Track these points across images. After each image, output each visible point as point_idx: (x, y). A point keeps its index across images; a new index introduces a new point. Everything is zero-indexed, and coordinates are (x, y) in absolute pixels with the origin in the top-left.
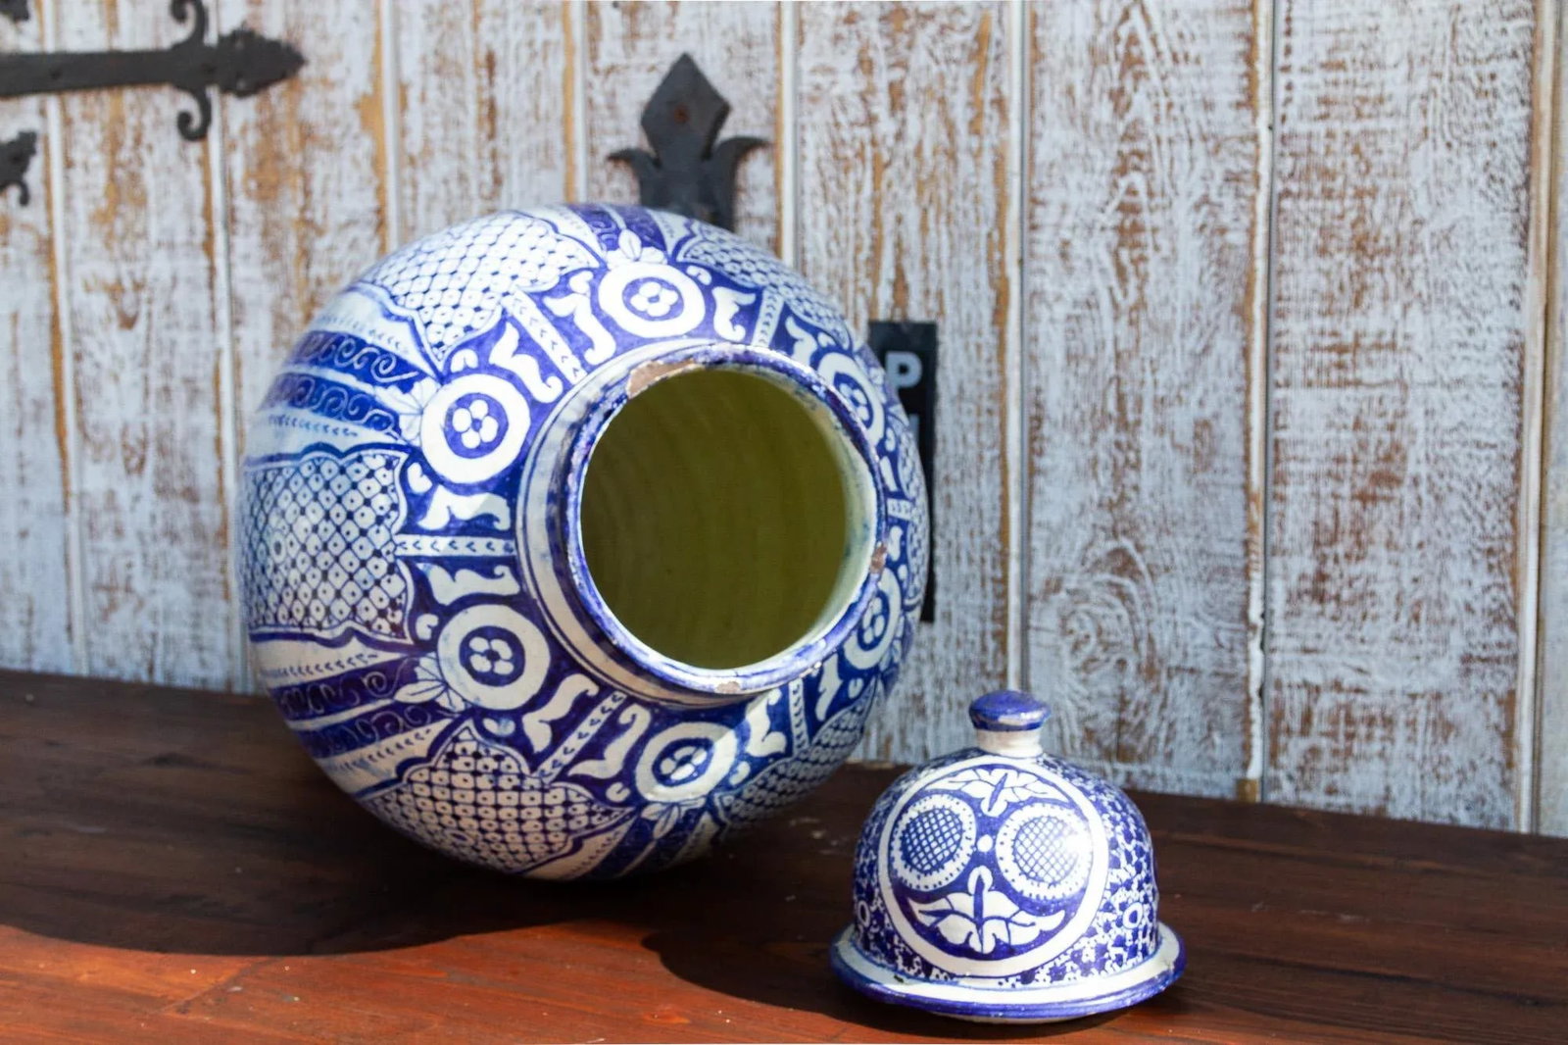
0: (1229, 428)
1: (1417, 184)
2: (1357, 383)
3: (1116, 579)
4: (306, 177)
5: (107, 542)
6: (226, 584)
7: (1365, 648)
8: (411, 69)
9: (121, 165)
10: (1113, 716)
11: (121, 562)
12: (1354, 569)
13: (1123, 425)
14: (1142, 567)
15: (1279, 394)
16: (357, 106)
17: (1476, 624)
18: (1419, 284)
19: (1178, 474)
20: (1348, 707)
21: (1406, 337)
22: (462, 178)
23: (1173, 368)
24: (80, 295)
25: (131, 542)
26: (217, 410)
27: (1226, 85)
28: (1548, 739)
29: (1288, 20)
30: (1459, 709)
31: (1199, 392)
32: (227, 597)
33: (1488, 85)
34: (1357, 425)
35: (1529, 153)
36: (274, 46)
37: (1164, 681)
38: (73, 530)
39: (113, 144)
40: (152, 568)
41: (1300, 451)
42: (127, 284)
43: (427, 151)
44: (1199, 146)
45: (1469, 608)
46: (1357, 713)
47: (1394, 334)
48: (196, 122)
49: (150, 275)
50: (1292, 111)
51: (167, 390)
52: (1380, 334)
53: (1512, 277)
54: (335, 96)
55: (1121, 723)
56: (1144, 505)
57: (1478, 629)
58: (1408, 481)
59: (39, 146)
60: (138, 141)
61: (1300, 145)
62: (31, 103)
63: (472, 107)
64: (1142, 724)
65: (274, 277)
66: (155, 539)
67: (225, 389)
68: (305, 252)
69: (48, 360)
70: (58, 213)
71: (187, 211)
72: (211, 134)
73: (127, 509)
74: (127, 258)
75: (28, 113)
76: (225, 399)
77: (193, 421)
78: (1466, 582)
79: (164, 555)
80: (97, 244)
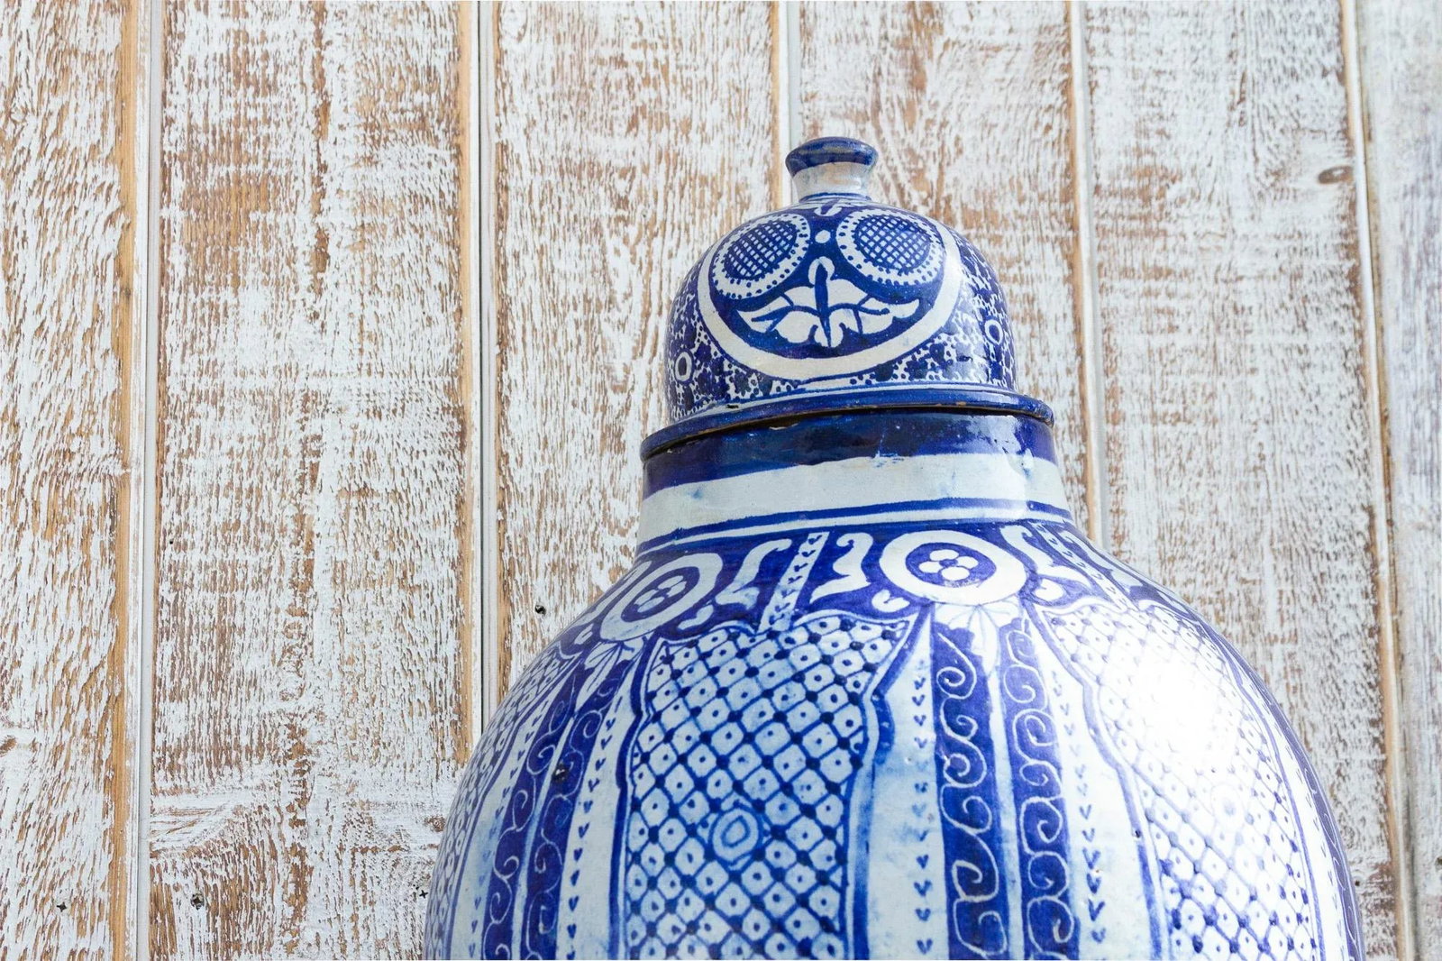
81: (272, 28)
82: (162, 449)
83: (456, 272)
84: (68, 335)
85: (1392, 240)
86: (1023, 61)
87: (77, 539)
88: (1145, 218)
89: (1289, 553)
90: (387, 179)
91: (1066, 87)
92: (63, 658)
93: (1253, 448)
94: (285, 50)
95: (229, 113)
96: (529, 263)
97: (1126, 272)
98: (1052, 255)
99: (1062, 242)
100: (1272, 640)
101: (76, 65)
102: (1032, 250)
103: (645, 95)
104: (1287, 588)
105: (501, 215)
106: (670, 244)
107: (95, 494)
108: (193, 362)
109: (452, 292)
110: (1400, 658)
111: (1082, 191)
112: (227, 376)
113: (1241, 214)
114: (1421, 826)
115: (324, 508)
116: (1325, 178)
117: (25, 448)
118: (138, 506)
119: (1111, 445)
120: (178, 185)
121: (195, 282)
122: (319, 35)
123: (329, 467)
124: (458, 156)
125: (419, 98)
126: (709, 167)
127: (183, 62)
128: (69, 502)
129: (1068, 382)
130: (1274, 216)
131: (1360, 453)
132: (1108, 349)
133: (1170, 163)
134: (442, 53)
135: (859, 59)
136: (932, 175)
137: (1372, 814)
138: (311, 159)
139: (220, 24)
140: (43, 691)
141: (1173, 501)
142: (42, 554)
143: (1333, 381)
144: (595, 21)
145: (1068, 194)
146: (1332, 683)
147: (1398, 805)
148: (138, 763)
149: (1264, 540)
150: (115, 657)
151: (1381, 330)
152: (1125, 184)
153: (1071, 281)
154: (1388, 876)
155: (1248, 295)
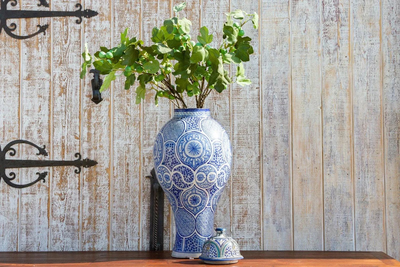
0: (228, 209)
1: (248, 182)
2: (242, 204)
4: (97, 179)
5: (56, 232)
6: (79, 237)
7: (244, 234)
8: (115, 165)
9: (63, 177)
11: (58, 235)
12: (242, 225)
14: (218, 226)
15: (234, 205)
16: (106, 169)
17: (256, 230)
18: (249, 193)
19: (222, 215)
21: (247, 198)
22: (123, 179)
23: (221, 202)
24: (54, 195)
25: (60, 232)
26: (79, 212)
28: (264, 242)
29: (234, 164)
30: (255, 240)
31: (224, 205)
32: (79, 239)
33: (255, 171)
34: (242, 208)
35: (260, 179)
36: (93, 161)
38: (49, 231)
39: (62, 174)
40: (64, 236)
41: (236, 211)
42: (63, 194)
43: (117, 176)
45: (255, 228)
46: (243, 241)
48: (78, 171)
49: (67, 193)
50: (234, 173)
51: (69, 209)
52: (245, 198)
53: (259, 192)
54: (102, 168)
56: (218, 219)
58: (248, 214)
59: (48, 174)
60: (66, 174)
61: (235, 177)
62: (47, 167)
63: (125, 170)
65: (90, 193)
66: (65, 231)
67: (80, 209)
68: (96, 189)
69: (47, 205)
70: (51, 184)
71: (75, 183)
72: (81, 173)
73: (60, 227)
74: (63, 190)
75: (46, 169)
76: (80, 210)
77: (74, 213)
78: (255, 225)
79: (67, 234)
80: (57, 188)
82: (143, 118)
84: (135, 108)
85: (264, 94)
87: (136, 126)
88: (238, 93)
89: (251, 126)
92: (135, 137)
93: (248, 116)
97: (235, 99)
98: (227, 97)
99: (229, 96)
100: (249, 135)
102: (225, 97)
104: (251, 129)
107: (138, 122)
108: (146, 110)
109: (169, 103)
110: (262, 136)
111: (231, 91)
112: (149, 111)
113: (248, 92)
114: (263, 152)
115: (158, 123)
116: (257, 88)
117: (132, 118)
118: (141, 123)
119: (233, 116)
121: (146, 103)
123: (158, 119)
128: (136, 123)
129: (229, 110)
130: (251, 92)
131: (259, 116)
132: (233, 106)
133: (240, 87)
137: (258, 151)
140: (134, 140)
141: (239, 121)
142: (133, 128)
143: (256, 109)
145: (229, 91)
146: (255, 139)
147: (261, 151)
148: (142, 146)
149: (249, 125)
150: (140, 137)
151: (262, 103)
152: (236, 90)
153: (229, 100)
154: (259, 157)
155: (248, 100)
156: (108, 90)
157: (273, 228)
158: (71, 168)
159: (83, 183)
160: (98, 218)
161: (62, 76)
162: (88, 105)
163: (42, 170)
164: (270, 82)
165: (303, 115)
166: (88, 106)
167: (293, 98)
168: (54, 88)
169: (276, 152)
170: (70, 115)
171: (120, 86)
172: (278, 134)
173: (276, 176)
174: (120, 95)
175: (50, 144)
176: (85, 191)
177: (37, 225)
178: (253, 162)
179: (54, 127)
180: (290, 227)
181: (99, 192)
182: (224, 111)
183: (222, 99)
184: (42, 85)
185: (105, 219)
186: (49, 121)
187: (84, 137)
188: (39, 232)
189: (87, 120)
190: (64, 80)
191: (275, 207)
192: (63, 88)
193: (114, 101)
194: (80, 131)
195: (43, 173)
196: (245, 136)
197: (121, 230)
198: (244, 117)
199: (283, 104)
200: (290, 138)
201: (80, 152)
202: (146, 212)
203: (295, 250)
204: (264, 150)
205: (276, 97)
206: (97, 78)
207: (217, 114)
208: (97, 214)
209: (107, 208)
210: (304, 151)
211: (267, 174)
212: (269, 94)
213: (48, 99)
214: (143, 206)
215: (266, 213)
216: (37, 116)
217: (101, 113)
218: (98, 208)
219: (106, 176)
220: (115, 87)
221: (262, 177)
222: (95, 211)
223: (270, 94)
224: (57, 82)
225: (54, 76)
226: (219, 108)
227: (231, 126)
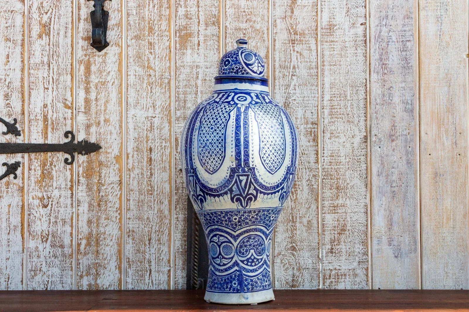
0: (315, 222)
1: (347, 177)
2: (338, 213)
3: (292, 252)
4: (100, 173)
5: (35, 259)
6: (72, 267)
7: (340, 262)
8: (130, 150)
9: (46, 170)
10: (292, 279)
11: (39, 264)
12: (338, 247)
13: (293, 222)
14: (297, 249)
15: (324, 215)
16: (115, 158)
18: (348, 195)
19: (304, 231)
20: (337, 273)
21: (346, 204)
22: (142, 174)
23: (303, 211)
24: (31, 200)
25: (42, 259)
26: (72, 226)
27: (312, 159)
28: (374, 276)
29: (324, 148)
30: (358, 271)
31: (308, 215)
32: (72, 270)
33: (359, 160)
34: (338, 220)
35: (367, 172)
36: (94, 144)
37: (302, 271)
38: (25, 257)
39: (43, 165)
40: (49, 265)
41: (327, 225)
42: (45, 197)
43: (133, 168)
44: (307, 170)
45: (359, 253)
46: (339, 274)
47: (344, 204)
48: (70, 160)
49: (53, 195)
50: (324, 164)
51: (56, 222)
52: (342, 204)
53: (365, 193)
54: (109, 155)
55: (293, 280)
56: (297, 237)
57: (361, 256)
58: (347, 230)
59: (21, 165)
60: (51, 165)
61: (326, 170)
62: (20, 155)
63: (145, 159)
64: (298, 280)
65: (89, 195)
66: (50, 257)
67: (74, 221)
68: (99, 190)
69: (20, 216)
70: (26, 181)
71: (66, 180)
72: (74, 163)
73: (42, 251)
74: (46, 191)
75: (18, 157)
76: (74, 224)
77: (64, 229)
78: (358, 248)
79: (52, 261)
80: (37, 188)
81: (192, 9)
82: (176, 74)
83: (219, 46)
84: (162, 58)
85: (373, 34)
86: (310, 8)
87: (164, 87)
88: (330, 33)
89: (352, 86)
90: (208, 32)
91: (317, 12)
92: (162, 105)
93: (347, 70)
94: (193, 13)
95: (185, 23)
96: (230, 44)
97: (326, 42)
98: (314, 39)
99: (315, 37)
100: (348, 100)
101: (163, 17)
102: (310, 39)
103: (248, 17)
104: (352, 92)
105: (226, 37)
106: (252, 40)
107: (166, 81)
108: (180, 61)
109: (218, 49)
110: (370, 103)
111: (319, 29)
112: (185, 63)
113: (347, 31)
114: (372, 130)
115: (199, 82)
116: (362, 24)
117: (157, 75)
118: (173, 83)
119: (323, 70)
120: (178, 34)
121: (180, 49)
122: (198, 10)
123: (200, 76)
124: (219, 28)
125: (213, 19)
126: (258, 28)
127: (178, 16)
128: (163, 82)
129: (315, 60)
130: (352, 31)
131: (365, 70)
132: (323, 54)
133: (335, 23)
134: (217, 12)
135: (283, 9)
136: (294, 27)
137: (364, 127)
138: (197, 30)
139: (184, 9)
140: (160, 109)
141: (333, 78)
142: (159, 90)
143: (361, 58)
144: (240, 5)
145: (316, 30)
146: (358, 107)
147: (368, 126)
148: (173, 119)
149: (348, 84)
150: (170, 104)
151: (370, 49)
152: (327, 27)
153: (317, 44)
154: (366, 137)
155: (347, 44)
156: (118, 29)
157: (388, 251)
158: (58, 155)
159: (78, 180)
160: (102, 236)
161: (42, 7)
162: (85, 52)
163: (12, 159)
164: (383, 14)
165: (439, 68)
166: (86, 55)
167: (422, 41)
168: (30, 26)
169: (393, 128)
170: (55, 69)
171: (137, 22)
172: (396, 99)
173: (393, 168)
174: (137, 38)
175: (24, 116)
176: (81, 192)
177: (4, 247)
178: (356, 145)
179: (30, 88)
180: (416, 249)
181: (104, 194)
182: (307, 62)
183: (304, 42)
184: (10, 21)
185: (114, 238)
186: (22, 79)
187: (80, 105)
188: (8, 259)
189: (83, 77)
190: (46, 13)
191: (392, 219)
192: (45, 26)
193: (128, 46)
194: (72, 95)
195: (12, 164)
196: (342, 103)
197: (140, 255)
198: (341, 71)
199: (404, 49)
200: (416, 104)
201: (72, 129)
202: (180, 226)
203: (425, 288)
204: (373, 125)
205: (394, 39)
206: (98, 8)
207: (296, 66)
208: (102, 230)
209: (118, 221)
210: (439, 127)
211: (379, 165)
212: (382, 33)
213: (20, 44)
214: (176, 216)
215: (376, 228)
216: (4, 71)
217: (106, 65)
218: (102, 221)
219: (115, 168)
220: (129, 24)
221: (371, 170)
222: (98, 226)
223: (384, 34)
224: (36, 16)
225: (30, 7)
226: (299, 57)
227: (319, 86)
